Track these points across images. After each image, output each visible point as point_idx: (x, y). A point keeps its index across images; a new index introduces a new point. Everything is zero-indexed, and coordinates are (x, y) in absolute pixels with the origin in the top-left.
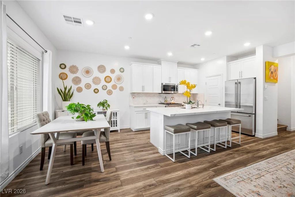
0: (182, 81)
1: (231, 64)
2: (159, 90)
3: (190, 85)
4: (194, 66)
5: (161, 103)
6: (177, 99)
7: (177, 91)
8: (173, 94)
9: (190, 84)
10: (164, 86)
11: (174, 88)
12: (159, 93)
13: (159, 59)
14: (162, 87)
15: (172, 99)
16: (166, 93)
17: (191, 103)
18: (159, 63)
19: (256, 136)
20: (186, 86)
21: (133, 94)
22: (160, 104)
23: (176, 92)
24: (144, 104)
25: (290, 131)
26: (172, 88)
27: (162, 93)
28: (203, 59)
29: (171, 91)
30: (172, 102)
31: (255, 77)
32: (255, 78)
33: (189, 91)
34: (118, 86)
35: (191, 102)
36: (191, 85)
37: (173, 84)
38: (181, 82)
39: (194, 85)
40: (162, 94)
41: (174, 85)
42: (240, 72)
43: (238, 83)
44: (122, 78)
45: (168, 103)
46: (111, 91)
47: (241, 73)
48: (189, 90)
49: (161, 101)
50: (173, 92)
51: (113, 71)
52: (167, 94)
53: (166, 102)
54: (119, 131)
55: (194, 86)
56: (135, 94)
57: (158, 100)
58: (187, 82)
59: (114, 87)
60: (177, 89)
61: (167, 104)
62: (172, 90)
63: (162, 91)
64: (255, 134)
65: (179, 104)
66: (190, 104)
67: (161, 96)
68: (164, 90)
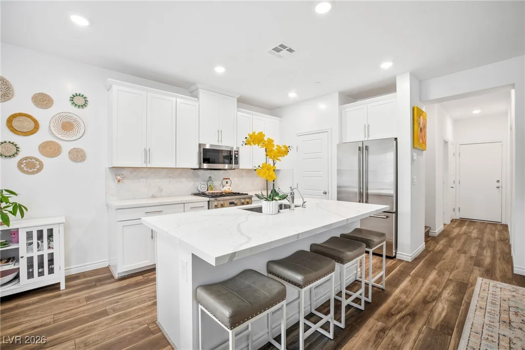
0: (254, 133)
1: (347, 110)
2: (193, 161)
3: (273, 146)
4: (273, 110)
5: (197, 192)
6: (237, 184)
7: (237, 163)
8: (228, 171)
9: (275, 143)
10: (206, 151)
11: (230, 157)
12: (194, 169)
13: (194, 84)
14: (200, 153)
15: (224, 182)
16: (211, 169)
17: (277, 198)
18: (194, 94)
19: (398, 257)
20: (264, 149)
21: (117, 171)
22: (195, 194)
23: (234, 166)
24: (153, 197)
25: (434, 236)
26: (225, 157)
27: (200, 169)
28: (292, 95)
29: (224, 163)
30: (227, 189)
31: (395, 137)
32: (396, 139)
33: (272, 165)
34: (66, 147)
35: (277, 194)
36: (276, 147)
37: (227, 147)
38: (251, 136)
39: (285, 146)
40: (202, 171)
41: (229, 150)
42: (365, 126)
43: (363, 149)
44: (78, 125)
45: (214, 193)
46: (37, 160)
47: (366, 128)
48: (270, 162)
49: (199, 189)
50: (226, 166)
51: (42, 100)
52: (213, 171)
53: (212, 189)
54: (63, 287)
55: (285, 151)
56: (125, 172)
57: (190, 185)
58: (266, 139)
59: (50, 149)
60: (236, 158)
61: (212, 197)
62: (227, 161)
63: (200, 164)
64: (396, 253)
65: (243, 194)
66: (274, 201)
67: (197, 176)
68: (206, 160)
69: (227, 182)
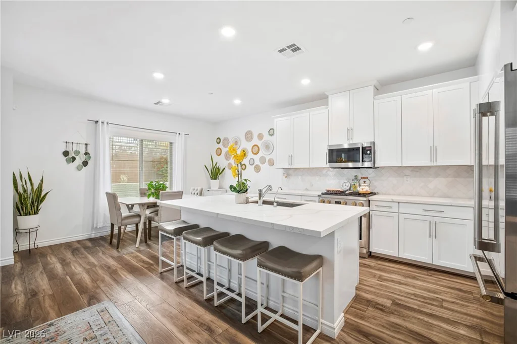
7: (367, 160)
10: (331, 151)
23: (361, 163)
24: (307, 190)
34: (267, 158)
44: (271, 146)
46: (259, 166)
51: (260, 137)
56: (290, 171)
69: (365, 182)
